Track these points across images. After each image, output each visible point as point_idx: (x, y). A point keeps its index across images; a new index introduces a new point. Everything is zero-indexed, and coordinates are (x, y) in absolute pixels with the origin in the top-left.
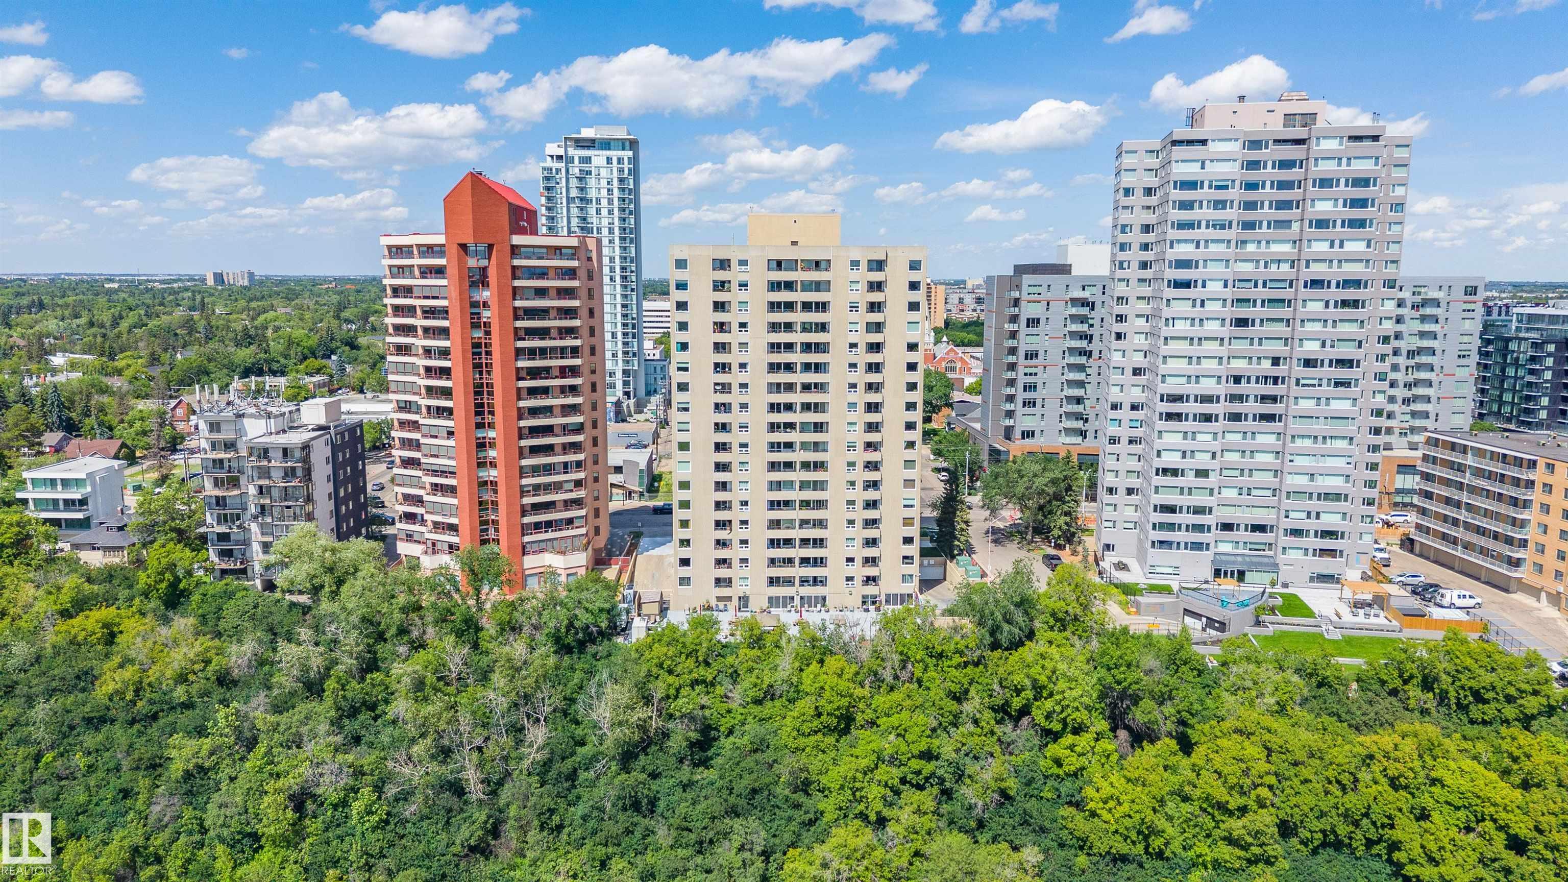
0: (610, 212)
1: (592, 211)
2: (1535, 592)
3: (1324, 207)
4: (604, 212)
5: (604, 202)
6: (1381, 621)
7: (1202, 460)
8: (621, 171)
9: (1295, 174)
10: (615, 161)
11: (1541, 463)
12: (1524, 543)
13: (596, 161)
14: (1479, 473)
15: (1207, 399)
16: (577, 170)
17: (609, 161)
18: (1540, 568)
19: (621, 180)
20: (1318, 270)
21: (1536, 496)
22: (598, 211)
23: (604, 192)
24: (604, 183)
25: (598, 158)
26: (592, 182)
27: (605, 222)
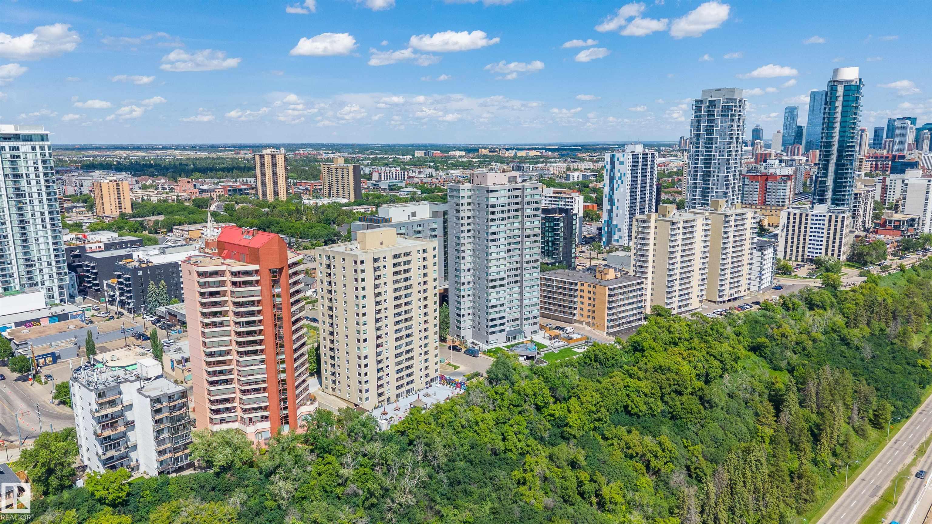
0: (38, 182)
1: (23, 181)
2: (581, 322)
3: (528, 212)
4: (33, 183)
5: (33, 176)
6: (561, 343)
7: (502, 301)
8: (43, 155)
9: (519, 200)
10: (38, 148)
11: (579, 283)
12: (576, 308)
13: (22, 149)
14: (557, 287)
15: (502, 279)
16: (8, 156)
17: (33, 148)
18: (582, 315)
19: (44, 162)
20: (528, 232)
21: (578, 293)
22: (28, 182)
23: (32, 170)
24: (31, 163)
25: (25, 147)
26: (21, 163)
27: (34, 189)
